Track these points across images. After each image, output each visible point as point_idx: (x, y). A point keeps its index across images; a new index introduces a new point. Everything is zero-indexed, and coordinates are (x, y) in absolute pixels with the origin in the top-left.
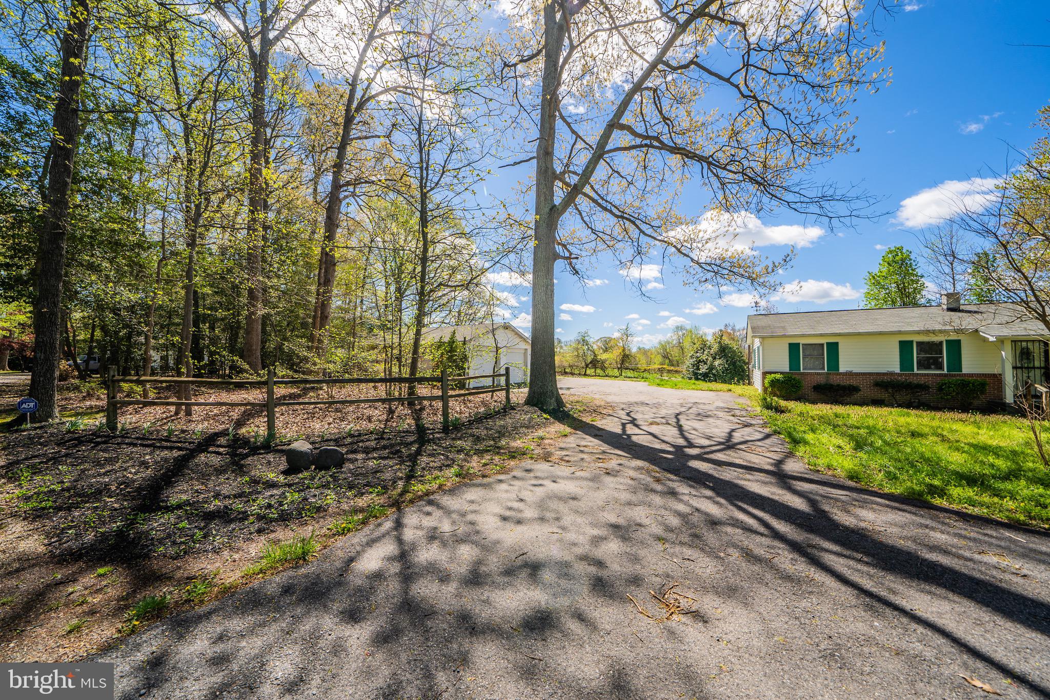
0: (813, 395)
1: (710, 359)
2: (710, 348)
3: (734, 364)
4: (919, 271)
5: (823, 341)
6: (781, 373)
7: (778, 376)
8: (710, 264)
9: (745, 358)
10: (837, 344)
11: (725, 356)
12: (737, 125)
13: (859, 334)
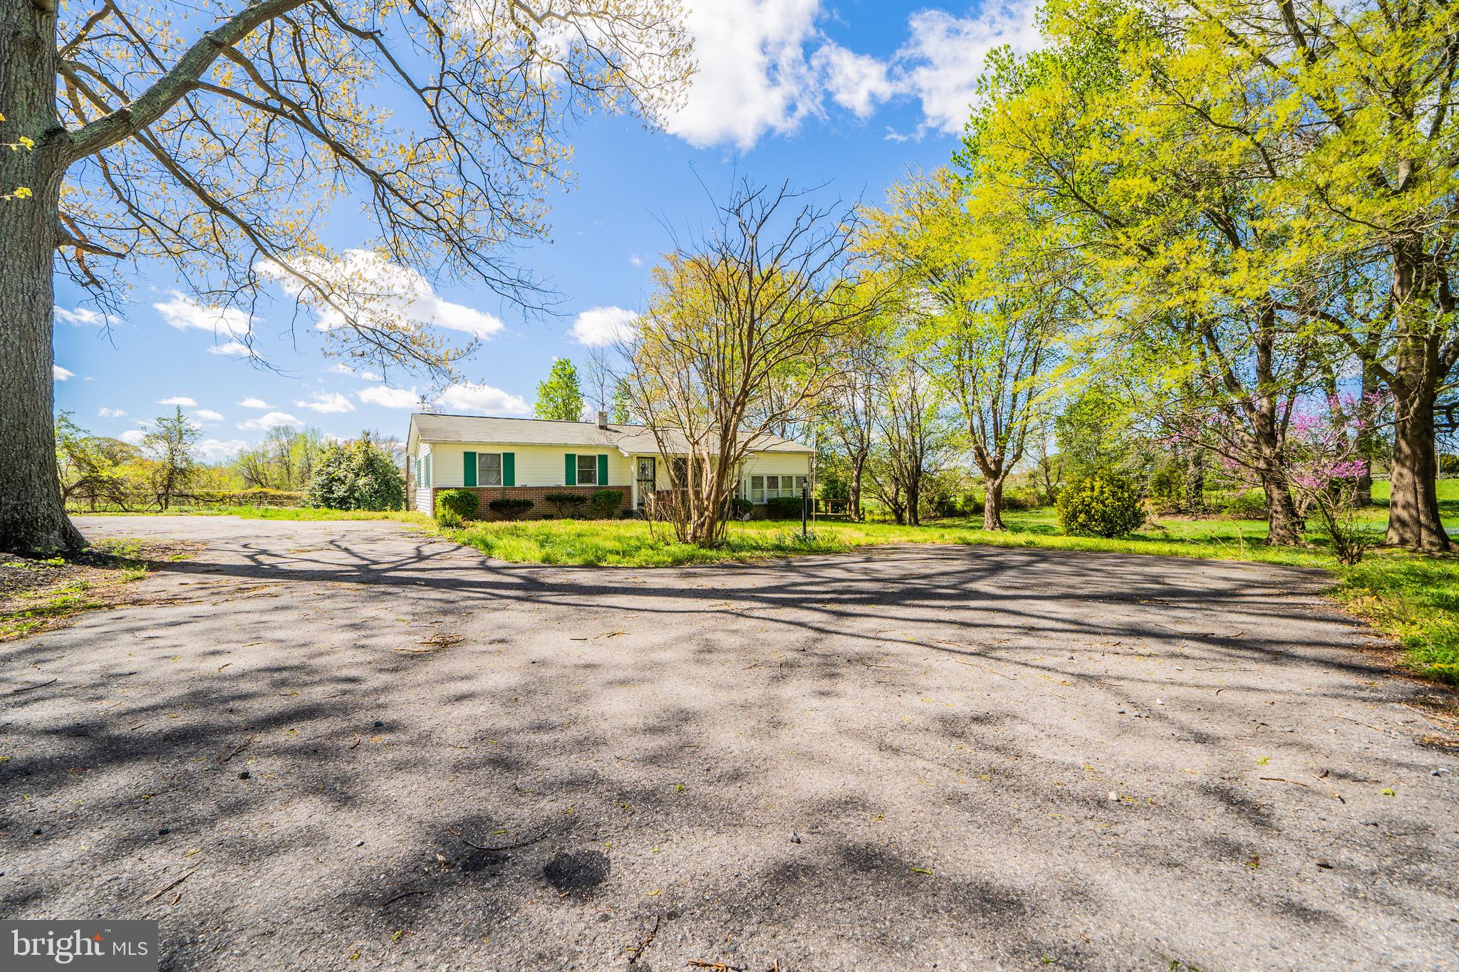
0: (490, 513)
1: (351, 476)
2: (349, 459)
3: (387, 483)
4: (580, 390)
5: (500, 451)
6: (456, 489)
7: (452, 493)
8: (374, 331)
9: (403, 475)
10: (513, 455)
11: (374, 472)
12: (420, 152)
13: (533, 445)
